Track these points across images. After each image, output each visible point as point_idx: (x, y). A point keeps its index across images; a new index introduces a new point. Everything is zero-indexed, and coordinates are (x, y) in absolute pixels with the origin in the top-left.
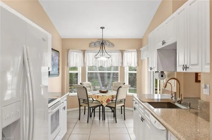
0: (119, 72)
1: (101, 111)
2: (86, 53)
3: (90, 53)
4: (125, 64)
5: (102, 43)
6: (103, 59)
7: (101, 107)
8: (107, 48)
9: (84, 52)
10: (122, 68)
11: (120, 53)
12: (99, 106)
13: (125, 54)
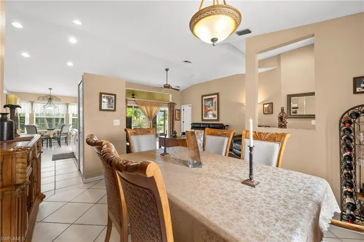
0: (64, 117)
1: (49, 142)
2: (34, 104)
3: (38, 104)
4: (69, 112)
5: (50, 99)
6: (51, 108)
7: (49, 140)
8: (54, 102)
9: (32, 103)
10: (67, 115)
11: (66, 105)
12: (47, 139)
13: (69, 106)
